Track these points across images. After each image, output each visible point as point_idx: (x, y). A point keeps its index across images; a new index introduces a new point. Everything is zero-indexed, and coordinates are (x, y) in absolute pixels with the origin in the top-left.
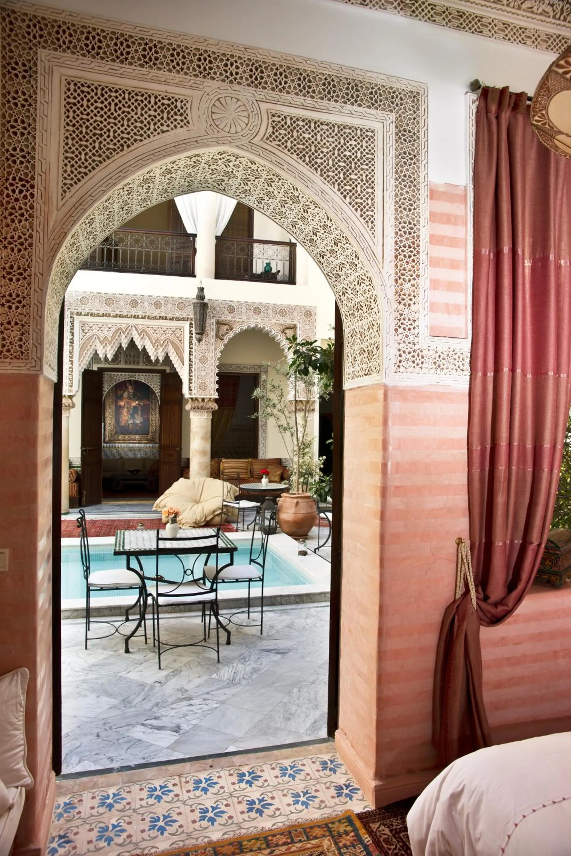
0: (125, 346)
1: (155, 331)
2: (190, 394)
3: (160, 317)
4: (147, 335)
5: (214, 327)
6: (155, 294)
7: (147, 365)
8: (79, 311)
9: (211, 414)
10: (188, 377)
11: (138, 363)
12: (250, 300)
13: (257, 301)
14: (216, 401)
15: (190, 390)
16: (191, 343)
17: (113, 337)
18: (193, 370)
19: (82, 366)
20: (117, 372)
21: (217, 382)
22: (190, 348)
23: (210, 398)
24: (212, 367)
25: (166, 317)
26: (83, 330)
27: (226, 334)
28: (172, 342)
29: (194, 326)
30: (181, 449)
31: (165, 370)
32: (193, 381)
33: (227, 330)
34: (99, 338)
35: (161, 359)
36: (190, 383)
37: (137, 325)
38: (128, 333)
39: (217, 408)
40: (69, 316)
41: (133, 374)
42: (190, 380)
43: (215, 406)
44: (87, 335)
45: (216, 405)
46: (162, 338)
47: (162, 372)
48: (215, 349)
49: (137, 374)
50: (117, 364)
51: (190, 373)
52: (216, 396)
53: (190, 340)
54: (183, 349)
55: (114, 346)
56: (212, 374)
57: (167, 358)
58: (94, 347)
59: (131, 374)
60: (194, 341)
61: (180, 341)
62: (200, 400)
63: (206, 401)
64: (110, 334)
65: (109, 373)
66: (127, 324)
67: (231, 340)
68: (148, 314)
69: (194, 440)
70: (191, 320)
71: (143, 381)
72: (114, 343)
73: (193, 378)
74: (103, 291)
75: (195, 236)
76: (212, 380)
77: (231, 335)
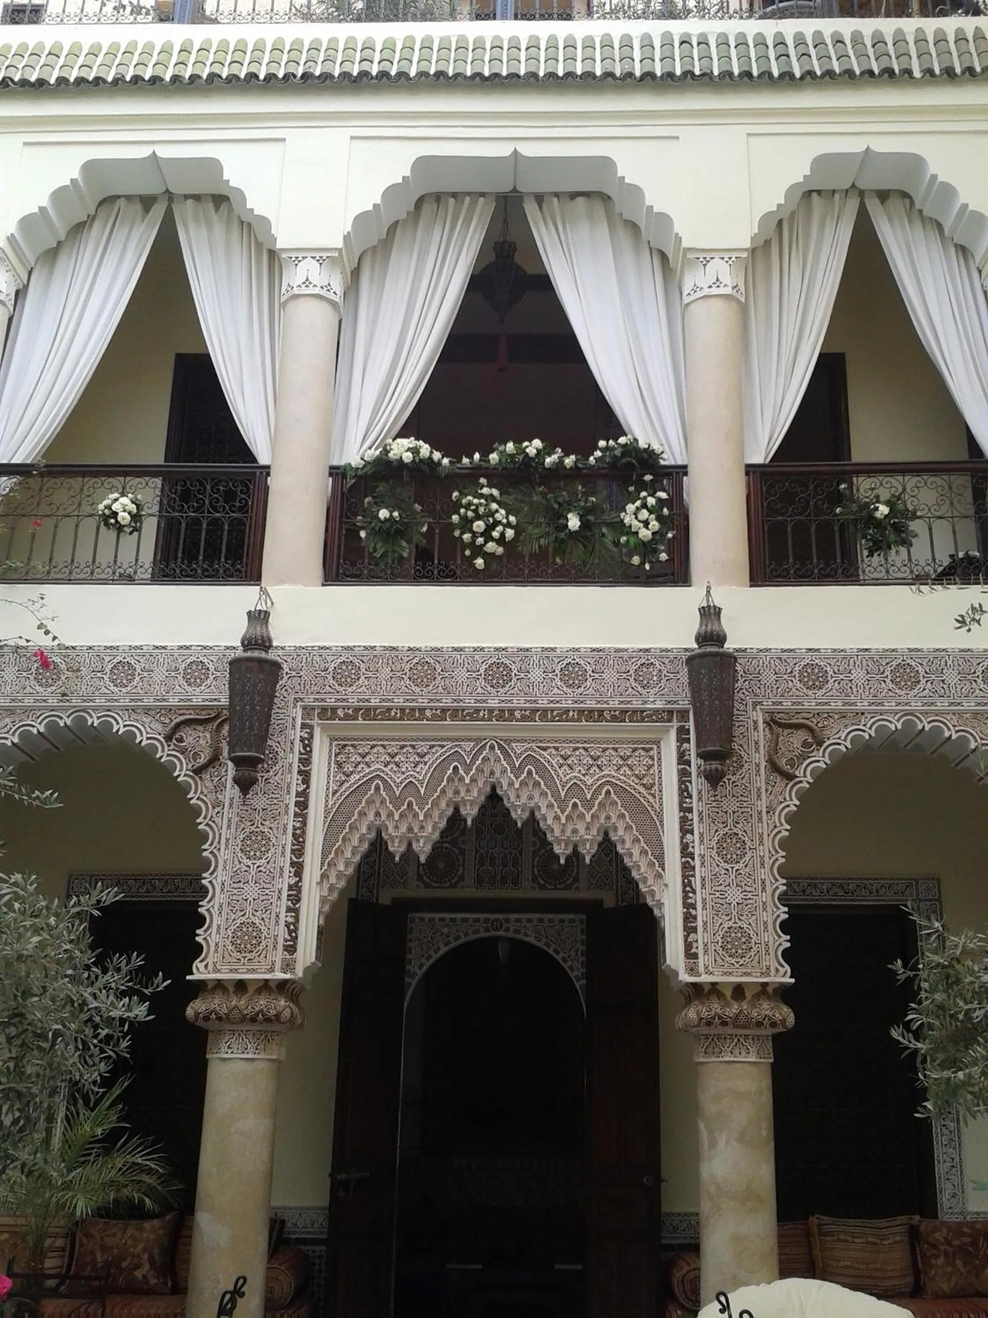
0: (470, 813)
1: (565, 758)
2: (692, 970)
3: (581, 712)
4: (542, 770)
5: (761, 735)
6: (562, 642)
7: (542, 887)
8: (331, 702)
9: (770, 1045)
10: (680, 910)
11: (516, 882)
12: (878, 643)
13: (902, 644)
14: (784, 994)
15: (691, 955)
16: (684, 792)
17: (432, 784)
18: (697, 883)
19: (333, 880)
20: (450, 911)
21: (785, 927)
22: (682, 809)
23: (764, 985)
24: (763, 873)
25: (601, 712)
26: (339, 765)
27: (803, 757)
28: (622, 791)
29: (692, 736)
30: (658, 1180)
31: (600, 902)
32: (700, 923)
33: (805, 744)
34: (388, 787)
35: (588, 851)
36: (689, 929)
37: (509, 741)
38: (480, 770)
39: (791, 1019)
40: (299, 721)
41: (500, 916)
42: (689, 918)
43: (786, 1015)
44: (353, 779)
45: (786, 1009)
46: (589, 780)
47: (592, 909)
48: (770, 810)
49: (513, 916)
50: (453, 886)
51: (685, 897)
52: (784, 976)
53: (681, 782)
54: (660, 814)
55: (436, 814)
56: (766, 897)
57: (607, 846)
58: (371, 816)
59: (494, 916)
60: (697, 784)
61: (648, 787)
62: (728, 993)
63: (749, 994)
64: (423, 772)
65: (427, 916)
66: (477, 740)
67: (821, 777)
68: (543, 703)
69: (713, 1144)
70: (683, 715)
71: (531, 940)
72: (436, 804)
73: (699, 912)
74: (403, 642)
75: (683, 470)
76: (768, 917)
77: (821, 759)
